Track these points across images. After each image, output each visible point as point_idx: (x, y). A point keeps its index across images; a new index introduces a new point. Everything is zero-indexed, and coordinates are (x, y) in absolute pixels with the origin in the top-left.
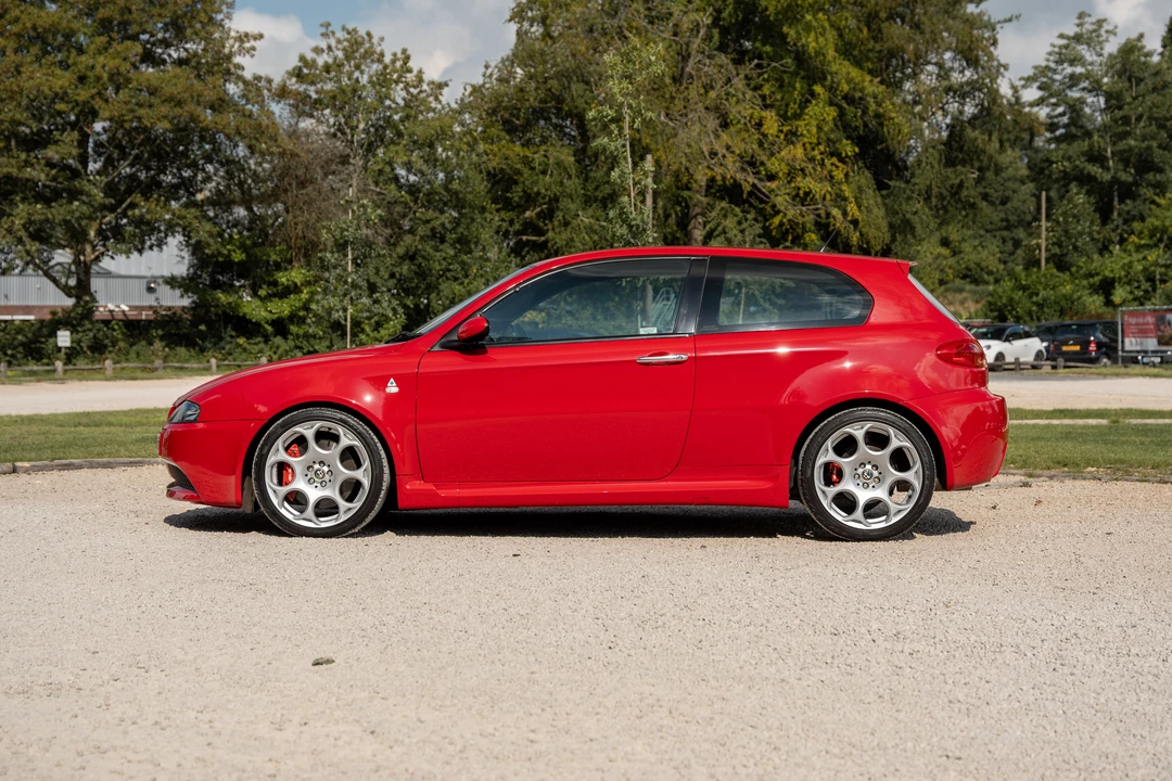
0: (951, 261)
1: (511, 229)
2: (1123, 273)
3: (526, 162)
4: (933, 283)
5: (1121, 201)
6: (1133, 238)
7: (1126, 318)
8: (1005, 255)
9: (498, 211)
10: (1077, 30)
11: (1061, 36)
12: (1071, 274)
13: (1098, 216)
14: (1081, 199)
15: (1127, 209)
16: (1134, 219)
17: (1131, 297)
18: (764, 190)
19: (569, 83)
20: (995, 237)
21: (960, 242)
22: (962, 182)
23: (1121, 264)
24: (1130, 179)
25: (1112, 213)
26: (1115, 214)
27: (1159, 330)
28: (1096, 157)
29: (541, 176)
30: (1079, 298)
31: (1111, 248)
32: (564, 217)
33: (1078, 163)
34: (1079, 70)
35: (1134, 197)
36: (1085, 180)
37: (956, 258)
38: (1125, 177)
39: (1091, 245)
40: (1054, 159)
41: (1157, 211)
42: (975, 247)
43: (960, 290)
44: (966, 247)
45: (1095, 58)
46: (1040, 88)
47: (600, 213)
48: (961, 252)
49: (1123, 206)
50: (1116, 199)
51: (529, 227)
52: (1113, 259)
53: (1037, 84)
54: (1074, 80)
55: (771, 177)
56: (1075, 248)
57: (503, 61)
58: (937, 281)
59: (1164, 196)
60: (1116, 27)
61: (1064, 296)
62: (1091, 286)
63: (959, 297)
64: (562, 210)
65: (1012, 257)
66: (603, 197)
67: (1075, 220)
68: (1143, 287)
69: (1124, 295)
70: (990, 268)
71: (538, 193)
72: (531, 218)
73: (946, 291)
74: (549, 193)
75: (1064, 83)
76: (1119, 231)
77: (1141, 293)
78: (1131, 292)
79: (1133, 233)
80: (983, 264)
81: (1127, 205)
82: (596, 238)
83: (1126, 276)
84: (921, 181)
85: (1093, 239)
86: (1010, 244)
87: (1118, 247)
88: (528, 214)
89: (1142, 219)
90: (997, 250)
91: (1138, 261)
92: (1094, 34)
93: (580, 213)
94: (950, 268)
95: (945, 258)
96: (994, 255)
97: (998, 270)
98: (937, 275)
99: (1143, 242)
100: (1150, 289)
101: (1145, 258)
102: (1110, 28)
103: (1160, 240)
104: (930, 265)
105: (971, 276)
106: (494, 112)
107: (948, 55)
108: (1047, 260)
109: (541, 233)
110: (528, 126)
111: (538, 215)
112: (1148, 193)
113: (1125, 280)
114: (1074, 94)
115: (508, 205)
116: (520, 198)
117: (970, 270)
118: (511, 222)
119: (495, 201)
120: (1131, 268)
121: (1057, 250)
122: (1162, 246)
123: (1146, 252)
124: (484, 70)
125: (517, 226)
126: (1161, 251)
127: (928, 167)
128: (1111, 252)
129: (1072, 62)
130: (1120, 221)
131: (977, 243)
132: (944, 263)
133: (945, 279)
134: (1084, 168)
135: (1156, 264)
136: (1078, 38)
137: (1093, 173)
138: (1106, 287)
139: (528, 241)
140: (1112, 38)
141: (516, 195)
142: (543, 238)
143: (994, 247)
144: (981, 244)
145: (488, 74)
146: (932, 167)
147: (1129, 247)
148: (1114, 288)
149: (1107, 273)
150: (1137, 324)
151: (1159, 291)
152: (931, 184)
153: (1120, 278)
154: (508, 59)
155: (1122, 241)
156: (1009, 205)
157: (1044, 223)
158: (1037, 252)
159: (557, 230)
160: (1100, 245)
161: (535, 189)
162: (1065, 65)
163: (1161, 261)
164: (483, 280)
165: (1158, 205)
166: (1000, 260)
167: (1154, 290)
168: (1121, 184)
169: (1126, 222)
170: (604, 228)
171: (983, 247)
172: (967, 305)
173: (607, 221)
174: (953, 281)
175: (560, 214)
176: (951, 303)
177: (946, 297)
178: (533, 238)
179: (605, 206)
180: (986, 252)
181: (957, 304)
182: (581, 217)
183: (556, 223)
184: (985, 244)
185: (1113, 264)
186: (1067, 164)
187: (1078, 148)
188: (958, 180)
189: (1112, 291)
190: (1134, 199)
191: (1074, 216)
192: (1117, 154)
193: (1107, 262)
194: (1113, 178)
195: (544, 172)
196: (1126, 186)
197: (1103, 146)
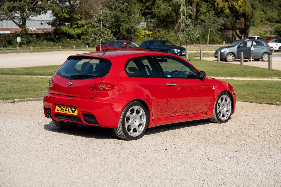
0: (264, 16)
4: (259, 22)
9: (139, 3)
20: (276, 9)
21: (267, 10)
32: (157, 5)
37: (265, 15)
43: (266, 24)
44: (269, 12)
47: (168, 4)
48: (267, 13)
51: (147, 8)
58: (260, 21)
63: (266, 26)
64: (157, 3)
70: (275, 18)
72: (148, 5)
73: (263, 24)
80: (273, 17)
82: (166, 11)
88: (147, 4)
90: (277, 12)
93: (162, 4)
94: (264, 17)
96: (276, 14)
98: (260, 19)
104: (258, 17)
109: (151, 10)
111: (150, 4)
115: (141, 1)
117: (269, 18)
118: (143, 7)
131: (271, 11)
132: (262, 16)
133: (262, 20)
139: (147, 12)
142: (150, 11)
159: (156, 9)
164: (135, 23)
170: (169, 9)
171: (273, 12)
172: (268, 28)
173: (169, 6)
174: (264, 21)
175: (156, 5)
176: (264, 28)
177: (262, 26)
178: (148, 11)
179: (169, 3)
180: (274, 13)
181: (266, 28)
182: (162, 5)
183: (155, 7)
184: (273, 11)
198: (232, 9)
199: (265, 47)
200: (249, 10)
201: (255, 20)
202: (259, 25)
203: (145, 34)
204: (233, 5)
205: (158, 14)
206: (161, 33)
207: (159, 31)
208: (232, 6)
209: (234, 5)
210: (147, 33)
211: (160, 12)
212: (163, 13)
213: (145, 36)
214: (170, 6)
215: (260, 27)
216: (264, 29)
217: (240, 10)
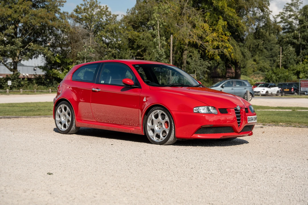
0: (256, 66)
1: (134, 55)
3: (138, 37)
4: (251, 72)
5: (303, 50)
6: (306, 60)
7: (301, 82)
9: (130, 50)
10: (292, 2)
11: (287, 4)
12: (288, 70)
13: (296, 53)
14: (291, 49)
15: (304, 52)
16: (305, 55)
17: (304, 76)
18: (204, 45)
19: (151, 15)
20: (268, 59)
21: (259, 61)
22: (259, 44)
23: (302, 67)
24: (305, 44)
26: (301, 54)
28: (296, 37)
29: (142, 40)
30: (290, 76)
31: (299, 63)
33: (291, 39)
34: (292, 13)
36: (293, 44)
37: (258, 65)
38: (304, 43)
39: (294, 62)
40: (284, 38)
42: (263, 62)
43: (258, 74)
44: (261, 62)
45: (296, 10)
46: (281, 18)
48: (259, 63)
50: (301, 49)
51: (139, 54)
52: (300, 66)
53: (280, 17)
54: (290, 16)
55: (207, 41)
56: (290, 62)
57: (132, 9)
58: (252, 71)
60: (302, 2)
61: (286, 76)
62: (294, 73)
63: (258, 75)
64: (148, 50)
65: (273, 65)
67: (289, 55)
69: (303, 76)
70: (267, 68)
71: (142, 45)
72: (139, 52)
73: (255, 74)
74: (145, 45)
75: (287, 17)
76: (302, 58)
78: (305, 75)
79: (305, 58)
80: (265, 67)
83: (303, 70)
84: (247, 43)
85: (294, 60)
86: (272, 61)
87: (301, 62)
88: (138, 51)
91: (307, 66)
92: (296, 3)
94: (256, 67)
96: (268, 64)
97: (269, 68)
98: (252, 69)
102: (301, 2)
104: (250, 67)
105: (261, 70)
106: (129, 22)
107: (256, 9)
108: (282, 66)
110: (139, 26)
111: (141, 51)
113: (303, 71)
114: (290, 20)
115: (133, 48)
116: (136, 47)
117: (261, 68)
118: (134, 53)
119: (129, 47)
120: (305, 68)
121: (284, 63)
124: (127, 11)
125: (135, 54)
127: (250, 40)
128: (299, 64)
129: (290, 11)
130: (302, 55)
131: (263, 61)
133: (255, 70)
134: (292, 41)
136: (292, 5)
137: (295, 42)
138: (298, 73)
139: (138, 58)
140: (301, 4)
141: (135, 45)
142: (142, 58)
143: (268, 62)
145: (128, 12)
147: (304, 63)
148: (300, 74)
149: (298, 69)
150: (304, 84)
152: (250, 45)
153: (302, 71)
154: (134, 8)
155: (303, 61)
156: (272, 51)
157: (281, 56)
158: (279, 63)
160: (296, 62)
161: (141, 44)
162: (288, 12)
166: (270, 66)
168: (302, 45)
169: (303, 55)
172: (260, 78)
174: (257, 71)
175: (148, 52)
176: (256, 77)
177: (254, 75)
180: (266, 63)
181: (258, 78)
183: (146, 54)
184: (266, 61)
185: (300, 67)
186: (287, 39)
187: (291, 35)
188: (258, 43)
189: (299, 75)
190: (306, 49)
191: (289, 54)
192: (302, 36)
193: (298, 66)
194: (300, 43)
195: (143, 39)
196: (304, 45)
197: (298, 34)
198: (223, 56)
199: (248, 87)
200: (238, 57)
201: (248, 70)
202: (252, 75)
204: (223, 52)
208: (222, 53)
209: (224, 52)
211: (151, 59)
215: (252, 77)
216: (256, 79)
217: (231, 56)
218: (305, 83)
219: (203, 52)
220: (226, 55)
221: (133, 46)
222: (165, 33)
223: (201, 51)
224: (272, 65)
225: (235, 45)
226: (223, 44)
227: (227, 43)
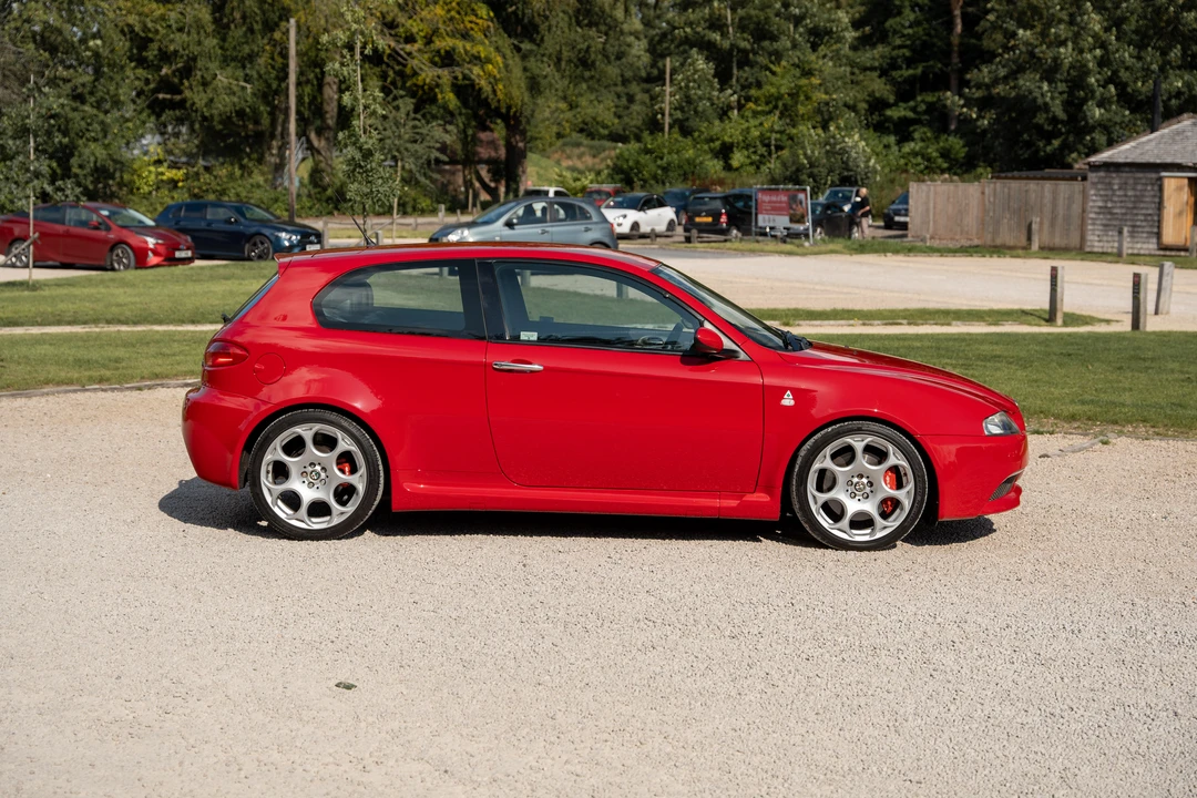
0: (569, 115)
1: (147, 88)
2: (741, 138)
3: (162, 20)
4: (551, 137)
5: (740, 67)
6: (751, 105)
7: (760, 196)
8: (621, 109)
9: (135, 68)
12: (694, 140)
13: (716, 80)
14: (701, 64)
15: (745, 75)
16: (749, 86)
17: (748, 161)
18: (402, 53)
20: (610, 92)
21: (577, 97)
22: (589, 47)
23: (739, 129)
24: (749, 47)
25: (731, 77)
26: (734, 80)
27: (791, 208)
28: (716, 24)
29: (178, 34)
30: (701, 163)
31: (730, 114)
32: (202, 77)
33: (699, 29)
35: (751, 65)
36: (708, 48)
37: (573, 112)
38: (744, 45)
39: (711, 110)
40: (676, 25)
41: (774, 79)
42: (591, 101)
43: (578, 145)
44: (583, 102)
47: (240, 73)
48: (577, 106)
49: (741, 72)
50: (735, 65)
51: (165, 85)
52: (732, 125)
55: (410, 39)
56: (696, 112)
58: (554, 135)
59: (779, 64)
61: (688, 161)
62: (712, 150)
63: (577, 151)
64: (200, 70)
65: (627, 112)
66: (242, 57)
67: (696, 86)
68: (759, 152)
69: (742, 159)
70: (606, 122)
71: (176, 52)
72: (167, 75)
73: (565, 145)
74: (187, 52)
76: (737, 96)
77: (758, 158)
78: (748, 157)
79: (748, 99)
80: (599, 119)
81: (745, 71)
82: (236, 100)
83: (744, 141)
84: (550, 44)
85: (712, 104)
86: (624, 101)
87: (736, 112)
88: (164, 71)
89: (759, 85)
90: (612, 104)
91: (755, 127)
93: (218, 73)
94: (567, 121)
95: (563, 112)
96: (609, 109)
97: (613, 126)
98: (555, 129)
99: (759, 108)
100: (766, 154)
101: (761, 124)
103: (776, 107)
104: (548, 119)
105: (587, 130)
108: (671, 127)
109: (180, 92)
111: (174, 72)
112: (763, 60)
113: (742, 144)
115: (141, 62)
116: (155, 56)
117: (586, 124)
118: (147, 82)
119: (131, 58)
120: (748, 133)
121: (679, 115)
122: (777, 113)
123: (763, 118)
125: (152, 86)
126: (776, 118)
127: (559, 32)
128: (729, 118)
130: (739, 87)
131: (593, 97)
132: (562, 116)
133: (562, 132)
134: (705, 35)
135: (772, 130)
137: (713, 40)
138: (725, 152)
139: (164, 99)
141: (151, 53)
142: (178, 97)
143: (610, 102)
144: (597, 98)
146: (563, 32)
147: (746, 114)
148: (733, 152)
149: (727, 139)
150: (770, 202)
151: (774, 156)
152: (561, 51)
153: (738, 143)
155: (740, 107)
157: (667, 87)
158: (659, 116)
159: (195, 90)
160: (720, 110)
161: (172, 48)
163: (776, 128)
164: (125, 141)
165: (774, 73)
166: (615, 114)
167: (770, 154)
168: (740, 50)
169: (743, 88)
170: (244, 88)
171: (599, 102)
172: (584, 159)
173: (246, 81)
174: (570, 135)
175: (199, 73)
176: (569, 157)
177: (563, 151)
178: (168, 96)
179: (244, 67)
180: (602, 106)
181: (575, 159)
182: (219, 77)
183: (194, 83)
184: (600, 99)
185: (732, 130)
186: (688, 30)
187: (701, 14)
188: (586, 44)
189: (731, 155)
190: (752, 67)
191: (695, 81)
192: (737, 20)
193: (727, 127)
194: (732, 45)
195: (180, 30)
196: (744, 52)
197: (723, 12)
198: (465, 90)
199: (596, 223)
200: (519, 93)
201: (540, 133)
202: (553, 148)
203: (160, 177)
204: (470, 79)
205: (205, 110)
206: (216, 177)
207: (207, 169)
208: (467, 82)
209: (473, 77)
210: (165, 178)
211: (211, 100)
212: (224, 104)
213: (158, 188)
214: (247, 79)
215: (557, 156)
216: (570, 163)
217: (494, 91)
218: (774, 198)
219: (398, 78)
220: (480, 89)
221: (144, 54)
222: (261, 8)
223: (391, 73)
224: (622, 114)
225: (508, 52)
226: (468, 48)
227: (483, 43)
